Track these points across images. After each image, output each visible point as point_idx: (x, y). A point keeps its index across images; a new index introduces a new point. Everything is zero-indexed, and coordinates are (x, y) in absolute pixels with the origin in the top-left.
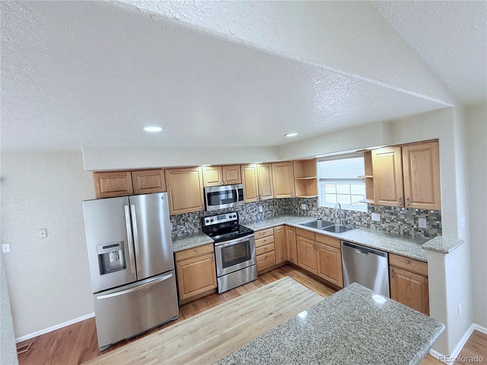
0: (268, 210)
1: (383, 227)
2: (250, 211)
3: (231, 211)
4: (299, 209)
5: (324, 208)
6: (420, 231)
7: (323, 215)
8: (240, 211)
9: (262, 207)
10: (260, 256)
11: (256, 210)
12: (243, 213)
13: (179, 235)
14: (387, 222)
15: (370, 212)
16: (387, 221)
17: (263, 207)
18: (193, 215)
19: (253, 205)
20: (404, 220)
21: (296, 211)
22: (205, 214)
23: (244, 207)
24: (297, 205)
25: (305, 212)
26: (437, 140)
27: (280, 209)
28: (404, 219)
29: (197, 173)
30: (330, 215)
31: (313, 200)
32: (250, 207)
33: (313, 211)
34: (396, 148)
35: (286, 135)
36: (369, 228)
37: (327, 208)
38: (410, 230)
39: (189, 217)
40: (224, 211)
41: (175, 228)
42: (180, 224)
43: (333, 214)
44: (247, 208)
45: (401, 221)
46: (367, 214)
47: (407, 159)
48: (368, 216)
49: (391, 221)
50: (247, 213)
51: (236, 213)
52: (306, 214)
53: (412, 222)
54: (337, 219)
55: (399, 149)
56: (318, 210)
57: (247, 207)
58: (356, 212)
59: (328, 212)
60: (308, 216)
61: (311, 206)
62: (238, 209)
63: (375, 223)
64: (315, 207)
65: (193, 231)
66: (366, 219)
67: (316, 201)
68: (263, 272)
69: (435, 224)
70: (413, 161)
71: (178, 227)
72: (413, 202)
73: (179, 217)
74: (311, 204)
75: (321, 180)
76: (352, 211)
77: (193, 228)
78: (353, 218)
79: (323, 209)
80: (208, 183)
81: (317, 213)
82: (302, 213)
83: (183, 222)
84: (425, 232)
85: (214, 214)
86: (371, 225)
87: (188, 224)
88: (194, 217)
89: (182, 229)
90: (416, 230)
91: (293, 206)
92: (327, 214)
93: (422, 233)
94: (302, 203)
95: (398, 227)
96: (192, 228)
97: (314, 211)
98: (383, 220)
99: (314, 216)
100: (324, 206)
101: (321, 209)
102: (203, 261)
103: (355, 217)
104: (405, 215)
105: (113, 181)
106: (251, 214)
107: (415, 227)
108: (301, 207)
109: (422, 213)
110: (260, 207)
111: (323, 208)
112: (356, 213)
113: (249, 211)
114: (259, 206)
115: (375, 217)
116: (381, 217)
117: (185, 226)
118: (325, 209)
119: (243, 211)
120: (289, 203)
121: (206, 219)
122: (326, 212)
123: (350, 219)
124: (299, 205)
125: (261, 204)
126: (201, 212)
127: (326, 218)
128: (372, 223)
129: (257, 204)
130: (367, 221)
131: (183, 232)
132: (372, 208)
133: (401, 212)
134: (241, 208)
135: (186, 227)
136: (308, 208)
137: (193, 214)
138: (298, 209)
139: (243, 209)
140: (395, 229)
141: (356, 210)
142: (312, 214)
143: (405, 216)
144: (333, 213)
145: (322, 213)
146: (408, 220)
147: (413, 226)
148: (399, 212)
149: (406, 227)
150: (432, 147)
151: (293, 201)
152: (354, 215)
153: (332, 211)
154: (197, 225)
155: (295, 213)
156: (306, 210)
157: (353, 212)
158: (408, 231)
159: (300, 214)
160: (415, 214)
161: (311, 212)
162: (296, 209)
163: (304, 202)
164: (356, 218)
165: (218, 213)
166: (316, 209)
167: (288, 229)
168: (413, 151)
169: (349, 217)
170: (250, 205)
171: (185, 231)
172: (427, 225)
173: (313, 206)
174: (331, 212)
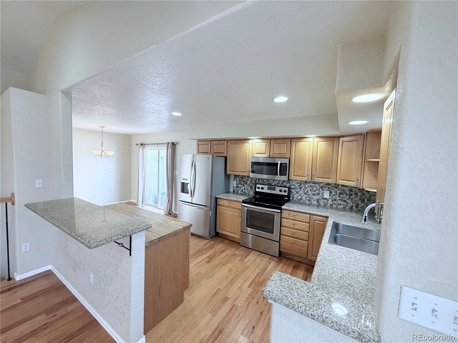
2: (310, 193)
3: (286, 185)
8: (297, 189)
9: (328, 192)
10: (286, 237)
11: (318, 194)
12: (299, 192)
13: (239, 192)
17: (331, 193)
18: (251, 180)
19: (315, 187)
22: (260, 182)
23: (302, 186)
29: (248, 145)
32: (311, 188)
39: (248, 180)
40: (278, 183)
41: (237, 186)
42: (241, 184)
44: (306, 188)
50: (305, 194)
51: (287, 188)
62: (294, 186)
65: (249, 193)
68: (293, 258)
71: (240, 186)
73: (241, 179)
77: (250, 190)
83: (243, 183)
85: (268, 184)
87: (247, 186)
88: (251, 181)
89: (242, 188)
96: (248, 190)
102: (233, 213)
105: (203, 146)
106: (310, 196)
110: (325, 192)
113: (308, 192)
114: (324, 190)
117: (244, 186)
119: (301, 190)
121: (258, 186)
125: (327, 189)
126: (257, 179)
129: (322, 187)
131: (242, 191)
134: (298, 186)
135: (245, 188)
137: (251, 178)
139: (300, 188)
154: (253, 189)
165: (272, 184)
170: (311, 186)
171: (244, 191)
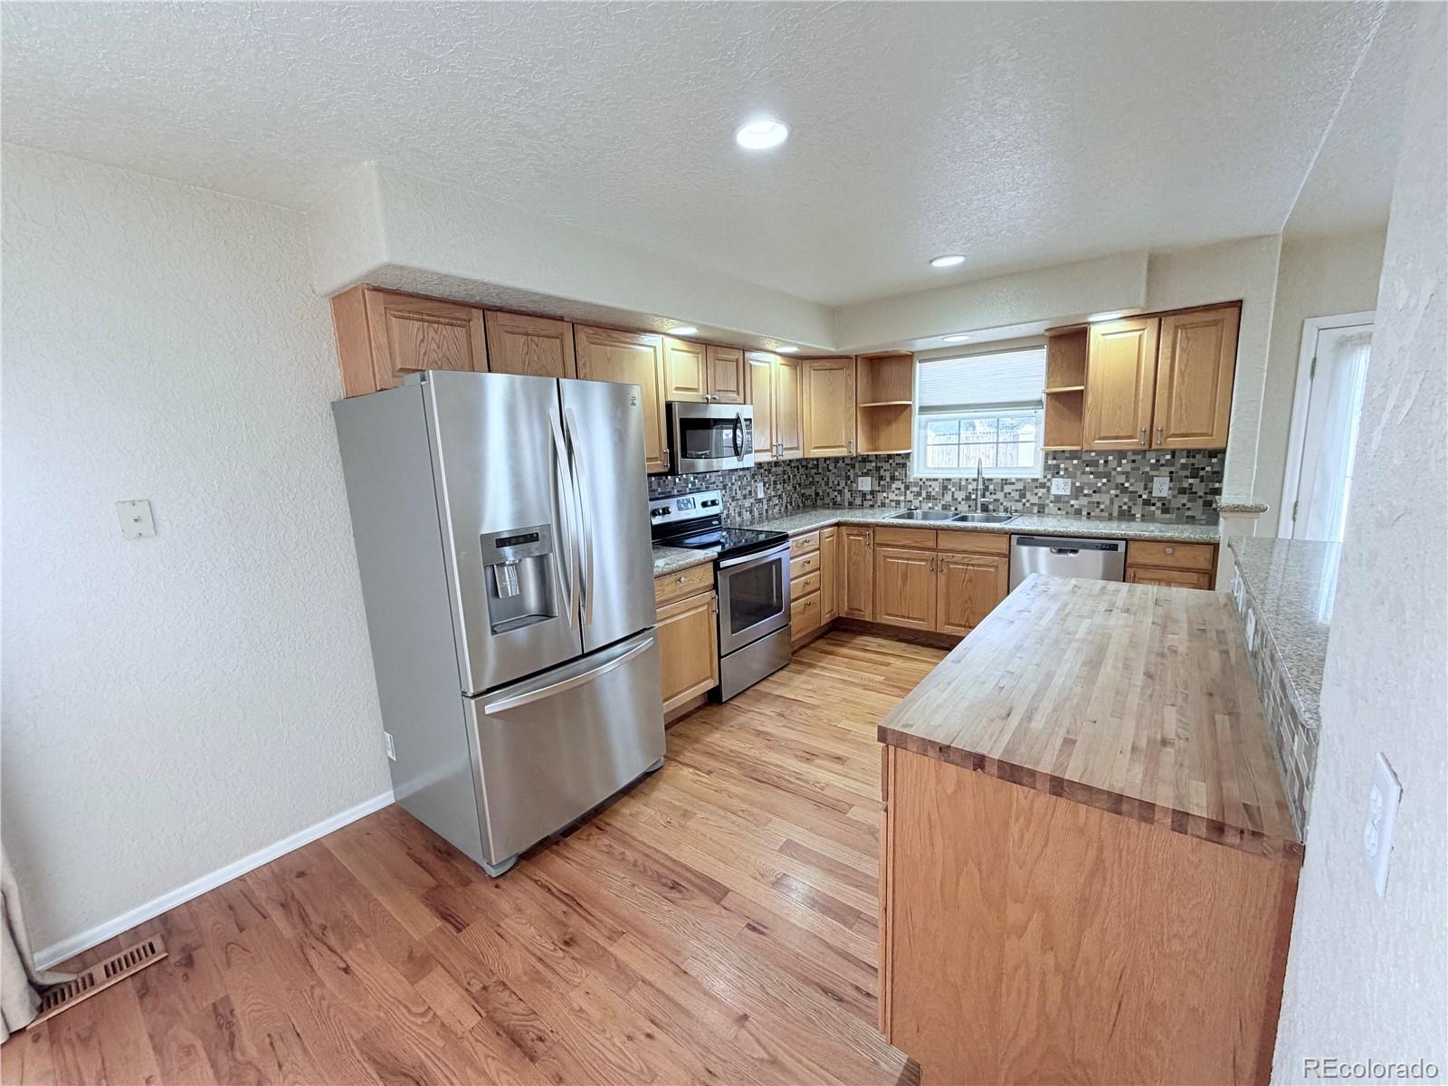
0: (773, 494)
1: (1076, 507)
2: (739, 496)
4: (849, 491)
5: (927, 480)
6: (1154, 505)
7: (921, 499)
9: (762, 484)
10: (797, 602)
11: (750, 492)
14: (1085, 495)
15: (1049, 476)
16: (1086, 492)
17: (764, 484)
19: (745, 476)
20: (1123, 484)
21: (839, 499)
23: (727, 481)
24: (843, 483)
25: (869, 497)
26: (1238, 304)
27: (796, 495)
28: (1123, 482)
29: (651, 353)
30: (943, 496)
31: (894, 465)
32: (740, 483)
33: (893, 492)
34: (1148, 320)
35: (931, 261)
36: (1043, 512)
37: (936, 480)
38: (1135, 504)
43: (950, 493)
44: (733, 484)
45: (1117, 489)
46: (1040, 481)
47: (1170, 343)
48: (1043, 486)
49: (1095, 492)
50: (733, 499)
51: (717, 493)
52: (871, 503)
53: (1139, 488)
54: (960, 503)
55: (1156, 321)
56: (907, 488)
57: (733, 481)
58: (1014, 480)
59: (937, 489)
60: (876, 506)
61: (888, 479)
63: (1058, 499)
64: (899, 480)
66: (1036, 494)
67: (904, 465)
69: (1185, 485)
70: (1182, 349)
72: (1171, 437)
74: (887, 475)
75: (923, 409)
76: (1002, 480)
78: (1005, 497)
79: (922, 484)
80: (677, 389)
81: (905, 495)
82: (858, 501)
84: (1163, 504)
86: (1048, 505)
90: (1147, 503)
91: (831, 484)
92: (933, 493)
93: (1158, 508)
94: (860, 474)
95: (1108, 503)
97: (897, 492)
98: (1077, 492)
99: (893, 504)
100: (925, 476)
101: (916, 484)
102: (693, 612)
103: (1010, 493)
104: (1126, 474)
105: (432, 333)
106: (740, 503)
107: (1145, 497)
108: (854, 485)
109: (1162, 465)
110: (758, 485)
111: (924, 480)
112: (1013, 484)
113: (736, 494)
114: (756, 481)
115: (1060, 487)
116: (1073, 484)
118: (928, 483)
120: (818, 478)
122: (930, 490)
123: (995, 500)
124: (849, 482)
125: (760, 476)
127: (930, 505)
128: (1051, 502)
129: (753, 476)
130: (1040, 498)
132: (1053, 467)
133: (1119, 469)
136: (879, 485)
138: (846, 491)
140: (1102, 507)
141: (1012, 476)
142: (887, 501)
143: (1127, 477)
144: (950, 490)
145: (919, 494)
146: (1132, 484)
147: (1140, 496)
148: (1115, 469)
149: (1126, 500)
150: (1223, 320)
151: (829, 471)
152: (1008, 489)
153: (950, 487)
155: (835, 503)
156: (872, 492)
157: (1005, 482)
158: (1130, 507)
159: (850, 504)
160: (1148, 469)
161: (885, 494)
162: (840, 492)
163: (865, 471)
164: (1013, 494)
166: (902, 487)
167: (849, 535)
168: (1184, 327)
169: (995, 494)
170: (739, 477)
172: (1170, 489)
173: (893, 478)
174: (945, 488)
